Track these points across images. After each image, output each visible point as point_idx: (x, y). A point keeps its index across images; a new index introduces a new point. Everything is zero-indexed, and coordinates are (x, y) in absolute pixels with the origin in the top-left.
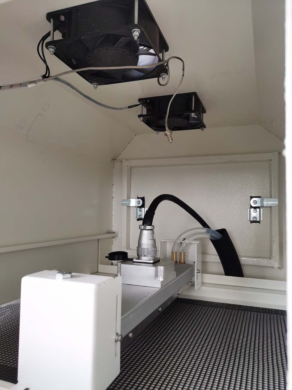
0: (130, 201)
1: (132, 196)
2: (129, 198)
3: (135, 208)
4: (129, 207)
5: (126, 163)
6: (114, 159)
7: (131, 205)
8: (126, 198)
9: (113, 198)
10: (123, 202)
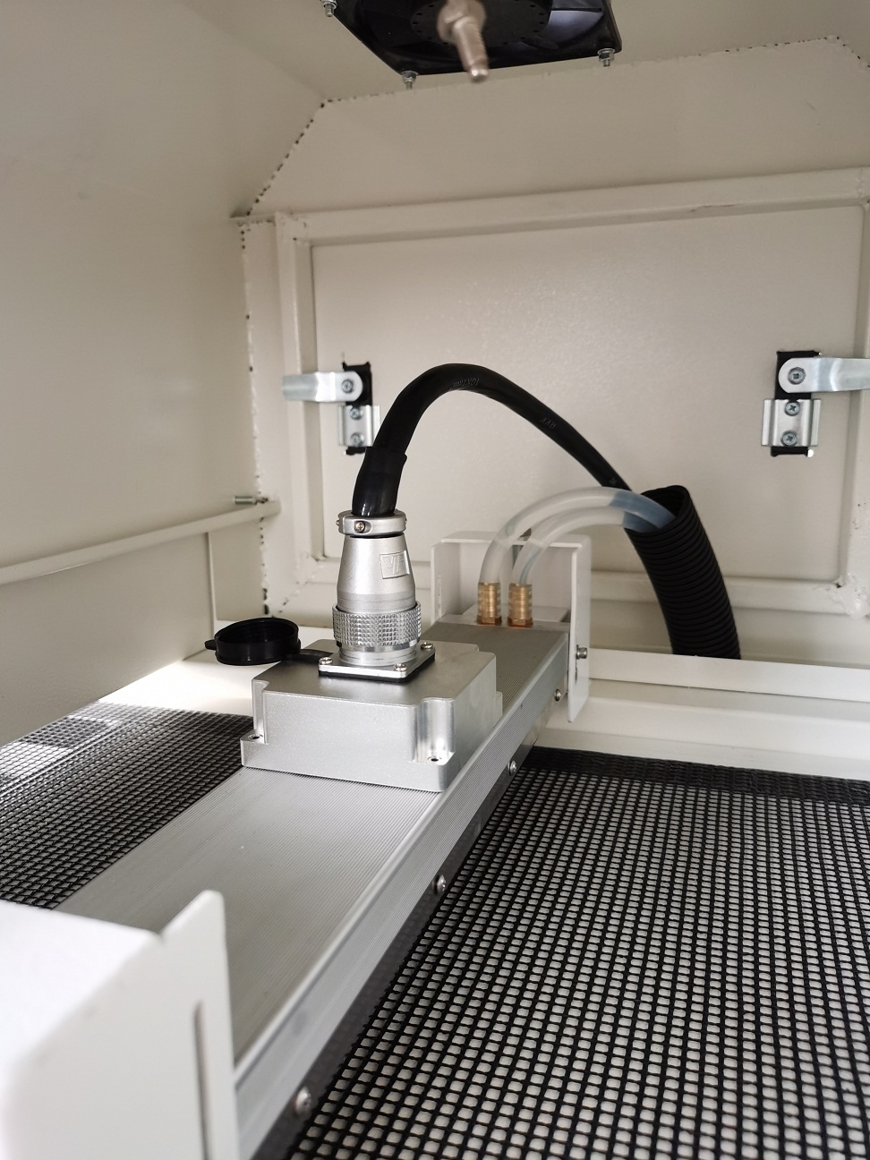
0: (314, 382)
1: (321, 362)
2: (310, 369)
3: (335, 406)
4: (311, 405)
5: (289, 229)
6: (241, 213)
7: (318, 399)
8: (299, 371)
9: (251, 369)
10: (289, 388)
